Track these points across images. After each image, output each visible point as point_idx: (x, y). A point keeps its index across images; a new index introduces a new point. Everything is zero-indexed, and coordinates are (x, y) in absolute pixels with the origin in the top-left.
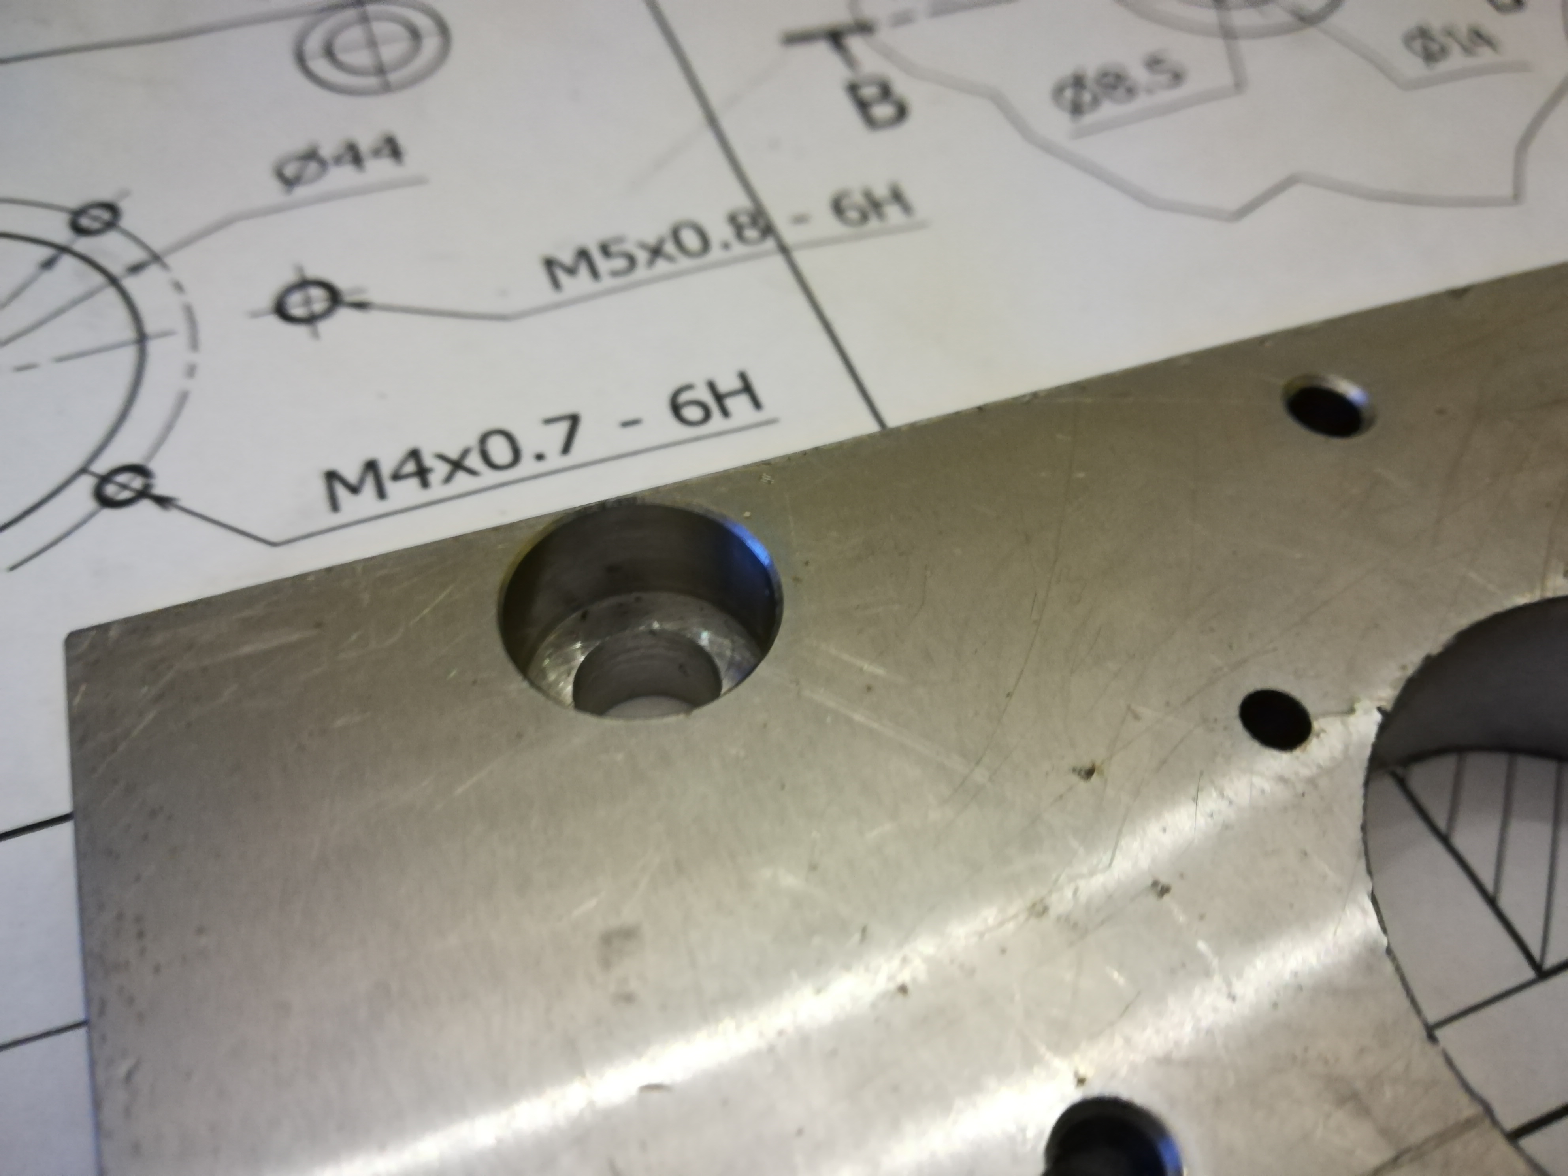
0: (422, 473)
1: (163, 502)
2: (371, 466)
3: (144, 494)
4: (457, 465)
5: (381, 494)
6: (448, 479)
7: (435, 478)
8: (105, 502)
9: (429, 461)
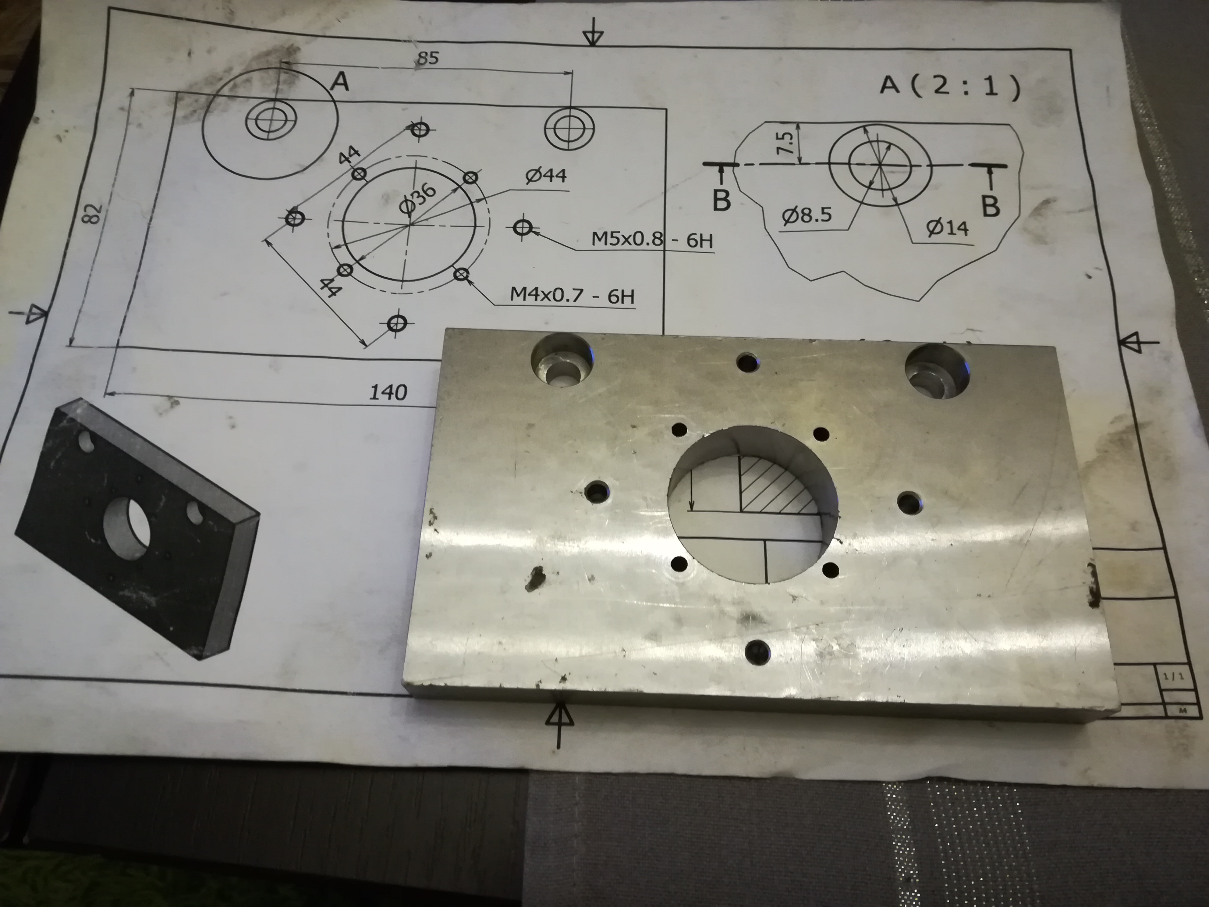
0: (537, 295)
1: (470, 282)
2: (524, 289)
3: (466, 278)
4: (546, 296)
5: (524, 299)
6: (542, 300)
7: (539, 298)
8: (456, 278)
9: (539, 293)
